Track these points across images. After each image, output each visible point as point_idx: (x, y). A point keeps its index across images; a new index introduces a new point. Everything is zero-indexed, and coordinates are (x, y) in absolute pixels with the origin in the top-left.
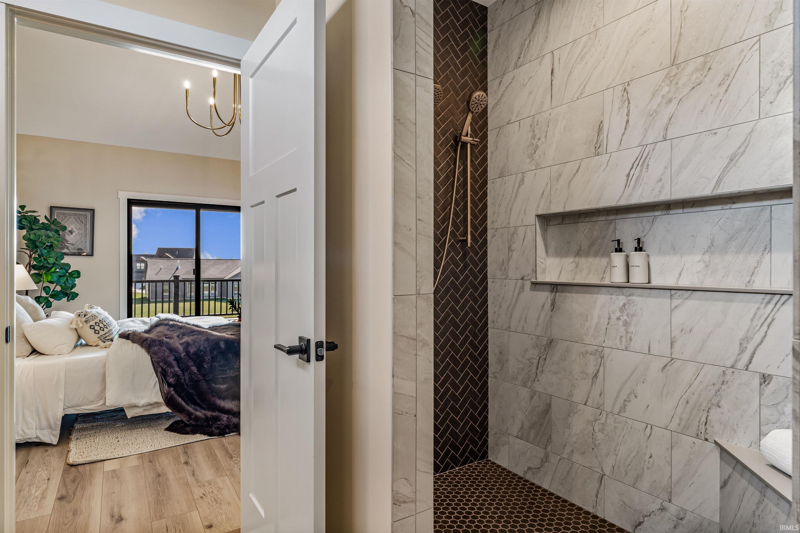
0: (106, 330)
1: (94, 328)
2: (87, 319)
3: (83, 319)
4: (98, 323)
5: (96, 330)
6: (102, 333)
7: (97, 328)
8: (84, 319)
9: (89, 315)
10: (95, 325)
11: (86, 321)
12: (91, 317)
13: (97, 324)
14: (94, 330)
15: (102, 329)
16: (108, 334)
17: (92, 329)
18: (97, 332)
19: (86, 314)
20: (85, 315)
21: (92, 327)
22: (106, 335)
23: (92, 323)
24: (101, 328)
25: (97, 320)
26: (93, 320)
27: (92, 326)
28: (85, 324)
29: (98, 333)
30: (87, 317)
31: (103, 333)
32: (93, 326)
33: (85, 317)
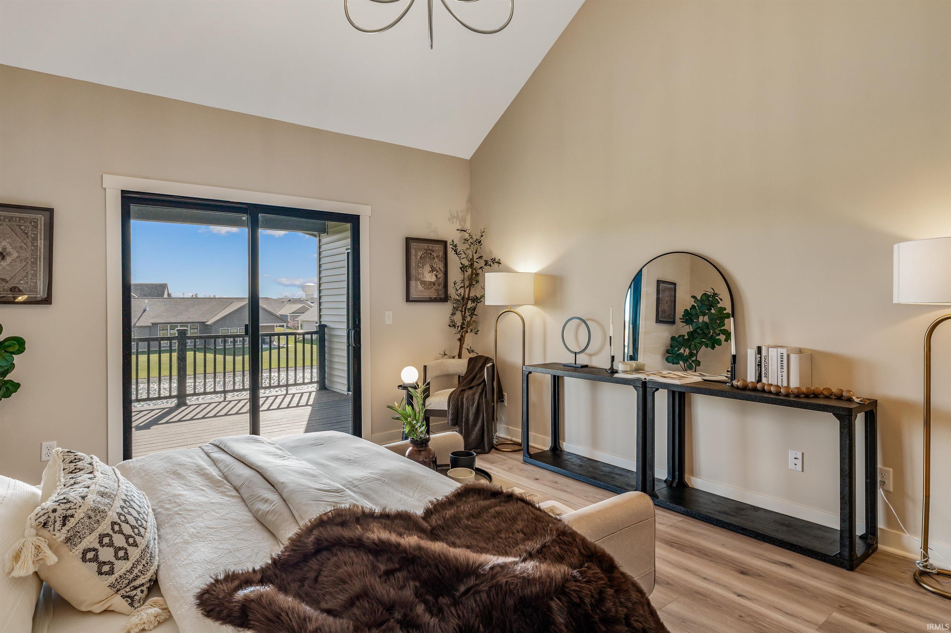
0: (134, 554)
1: (95, 559)
2: (71, 533)
3: (58, 534)
4: (108, 535)
5: (104, 563)
6: (122, 567)
7: (106, 554)
8: (61, 536)
9: (80, 514)
10: (97, 546)
11: (68, 540)
12: (86, 520)
13: (106, 540)
14: (95, 565)
15: (121, 554)
16: (140, 567)
17: (90, 560)
18: (106, 568)
19: (69, 512)
20: (65, 519)
21: (90, 555)
22: (136, 571)
23: (91, 541)
24: (118, 549)
25: (104, 527)
26: (93, 531)
27: (90, 550)
28: (65, 549)
29: (111, 572)
30: (71, 523)
31: (128, 565)
32: (95, 550)
33: (64, 525)
